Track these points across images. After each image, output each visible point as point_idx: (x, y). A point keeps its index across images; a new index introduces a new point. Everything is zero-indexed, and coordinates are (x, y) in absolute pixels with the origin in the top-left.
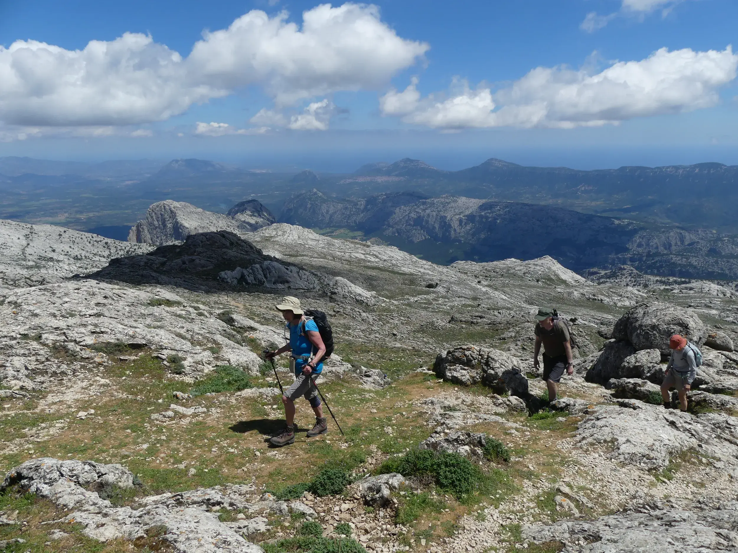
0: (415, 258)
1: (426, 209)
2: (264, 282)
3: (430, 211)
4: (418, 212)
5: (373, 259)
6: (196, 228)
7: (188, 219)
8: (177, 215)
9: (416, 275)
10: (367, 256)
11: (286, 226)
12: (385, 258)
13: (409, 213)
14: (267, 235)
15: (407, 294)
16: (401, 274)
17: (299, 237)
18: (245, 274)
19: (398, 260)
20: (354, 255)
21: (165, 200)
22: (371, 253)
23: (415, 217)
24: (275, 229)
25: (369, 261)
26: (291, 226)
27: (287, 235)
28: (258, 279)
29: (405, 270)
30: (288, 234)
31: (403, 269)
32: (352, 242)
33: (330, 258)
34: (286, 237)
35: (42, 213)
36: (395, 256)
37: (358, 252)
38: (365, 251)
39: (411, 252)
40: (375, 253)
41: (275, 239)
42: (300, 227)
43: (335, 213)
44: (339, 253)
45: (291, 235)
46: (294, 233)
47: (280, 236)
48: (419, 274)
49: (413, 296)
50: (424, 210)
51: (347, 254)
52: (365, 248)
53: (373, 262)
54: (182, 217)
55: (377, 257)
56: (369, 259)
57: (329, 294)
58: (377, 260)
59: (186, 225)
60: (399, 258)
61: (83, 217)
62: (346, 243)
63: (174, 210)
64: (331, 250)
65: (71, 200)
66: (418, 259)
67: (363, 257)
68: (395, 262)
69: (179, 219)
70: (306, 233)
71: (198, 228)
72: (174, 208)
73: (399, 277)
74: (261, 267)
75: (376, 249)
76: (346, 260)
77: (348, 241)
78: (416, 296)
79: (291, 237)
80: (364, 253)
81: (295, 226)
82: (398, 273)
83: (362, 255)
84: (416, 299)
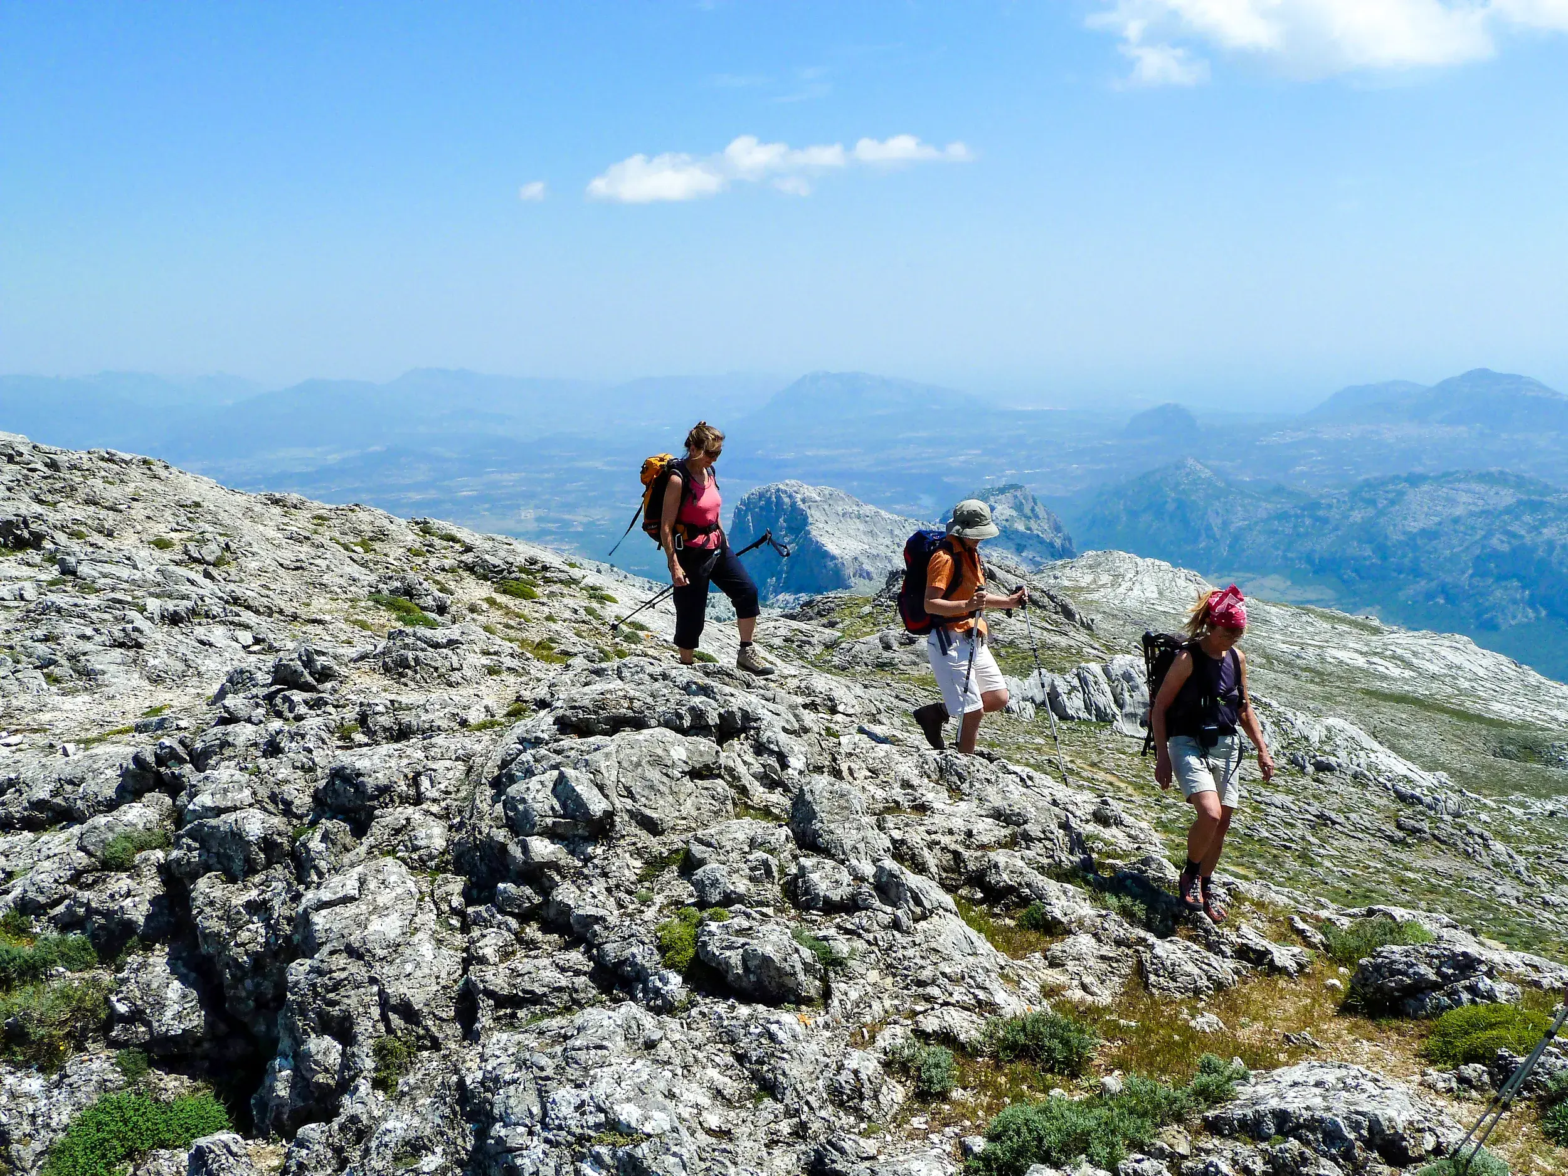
0: (1534, 677)
1: (1544, 523)
2: (1114, 716)
3: (1554, 530)
4: (1512, 535)
5: (1395, 671)
6: (856, 559)
7: (837, 533)
8: (810, 520)
9: (1542, 729)
10: (1375, 659)
11: (1124, 560)
12: (1433, 668)
13: (1485, 537)
14: (1067, 583)
15: (1518, 787)
16: (1491, 722)
17: (1160, 593)
18: (1060, 690)
19: (1476, 678)
20: (1332, 653)
21: (782, 479)
22: (1388, 653)
23: (1505, 548)
24: (1090, 567)
25: (1384, 677)
26: (1139, 560)
27: (1126, 585)
28: (1098, 709)
29: (1501, 709)
30: (1130, 584)
31: (1496, 706)
32: (1323, 616)
33: (1258, 660)
34: (1122, 590)
35: (487, 506)
36: (1467, 665)
37: (1345, 647)
38: (1367, 645)
39: (1520, 658)
40: (1399, 651)
41: (1090, 597)
42: (1165, 565)
43: (1250, 528)
44: (1284, 647)
45: (1137, 586)
46: (1147, 579)
47: (1103, 586)
48: (1554, 726)
49: (1539, 797)
50: (1535, 529)
51: (1311, 649)
52: (1366, 636)
53: (1395, 680)
54: (821, 526)
55: (1409, 665)
56: (1381, 669)
57: (1310, 769)
58: (1408, 674)
59: (831, 547)
60: (1481, 672)
61: (579, 519)
62: (1304, 618)
63: (802, 506)
64: (1259, 636)
65: (551, 475)
66: (1543, 680)
67: (1361, 662)
68: (1467, 685)
69: (814, 533)
70: (1181, 582)
71: (862, 559)
72: (804, 501)
73: (1484, 732)
74: (1106, 671)
75: (1402, 640)
76: (1306, 669)
77: (1314, 612)
78: (1548, 797)
79: (1136, 592)
80: (1365, 649)
81: (1149, 561)
82: (1479, 718)
83: (1356, 655)
84: (1550, 807)
